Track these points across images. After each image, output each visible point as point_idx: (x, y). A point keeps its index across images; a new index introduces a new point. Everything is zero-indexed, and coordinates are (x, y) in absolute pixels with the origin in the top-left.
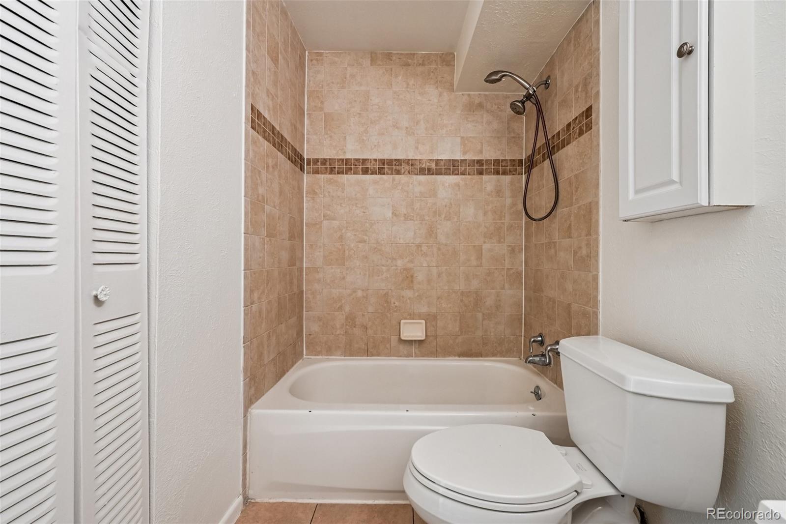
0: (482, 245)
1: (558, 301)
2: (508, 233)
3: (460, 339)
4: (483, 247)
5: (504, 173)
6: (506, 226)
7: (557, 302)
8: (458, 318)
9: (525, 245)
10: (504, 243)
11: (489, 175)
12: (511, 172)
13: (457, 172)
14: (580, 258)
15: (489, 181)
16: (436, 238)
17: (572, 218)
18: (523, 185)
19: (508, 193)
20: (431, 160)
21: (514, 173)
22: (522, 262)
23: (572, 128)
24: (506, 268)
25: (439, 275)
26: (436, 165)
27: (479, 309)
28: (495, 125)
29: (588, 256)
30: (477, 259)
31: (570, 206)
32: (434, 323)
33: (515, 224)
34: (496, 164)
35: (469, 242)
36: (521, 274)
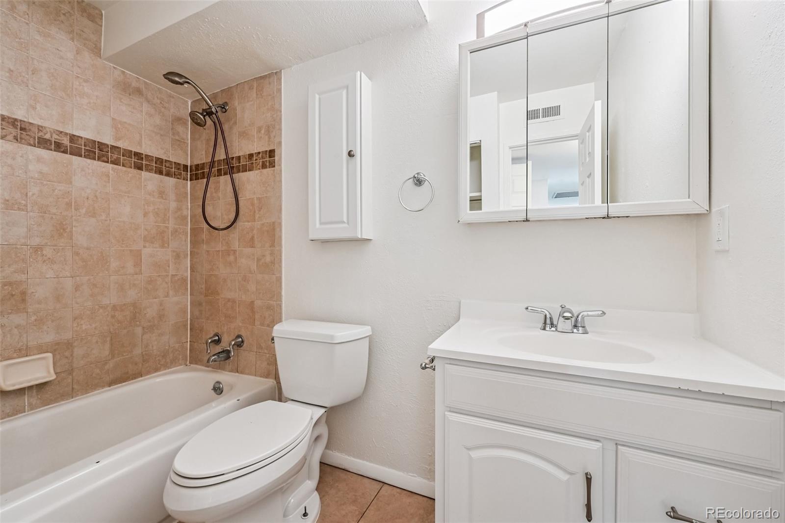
0: (141, 250)
1: (239, 301)
2: (172, 238)
3: (111, 364)
4: (143, 252)
5: (168, 174)
6: (170, 230)
7: (237, 302)
8: (108, 339)
9: (191, 252)
10: (168, 248)
11: (150, 172)
12: (175, 175)
13: (105, 159)
14: (264, 264)
15: (150, 180)
16: (71, 239)
17: (254, 231)
18: (187, 190)
19: (172, 196)
20: (61, 132)
21: (179, 176)
22: (188, 268)
23: (254, 159)
24: (170, 274)
25: (77, 288)
26: (71, 142)
27: (138, 323)
28: (158, 120)
29: (272, 263)
30: (135, 266)
31: (253, 222)
32: (67, 354)
33: (180, 230)
34: (158, 162)
35: (123, 245)
36: (186, 280)
